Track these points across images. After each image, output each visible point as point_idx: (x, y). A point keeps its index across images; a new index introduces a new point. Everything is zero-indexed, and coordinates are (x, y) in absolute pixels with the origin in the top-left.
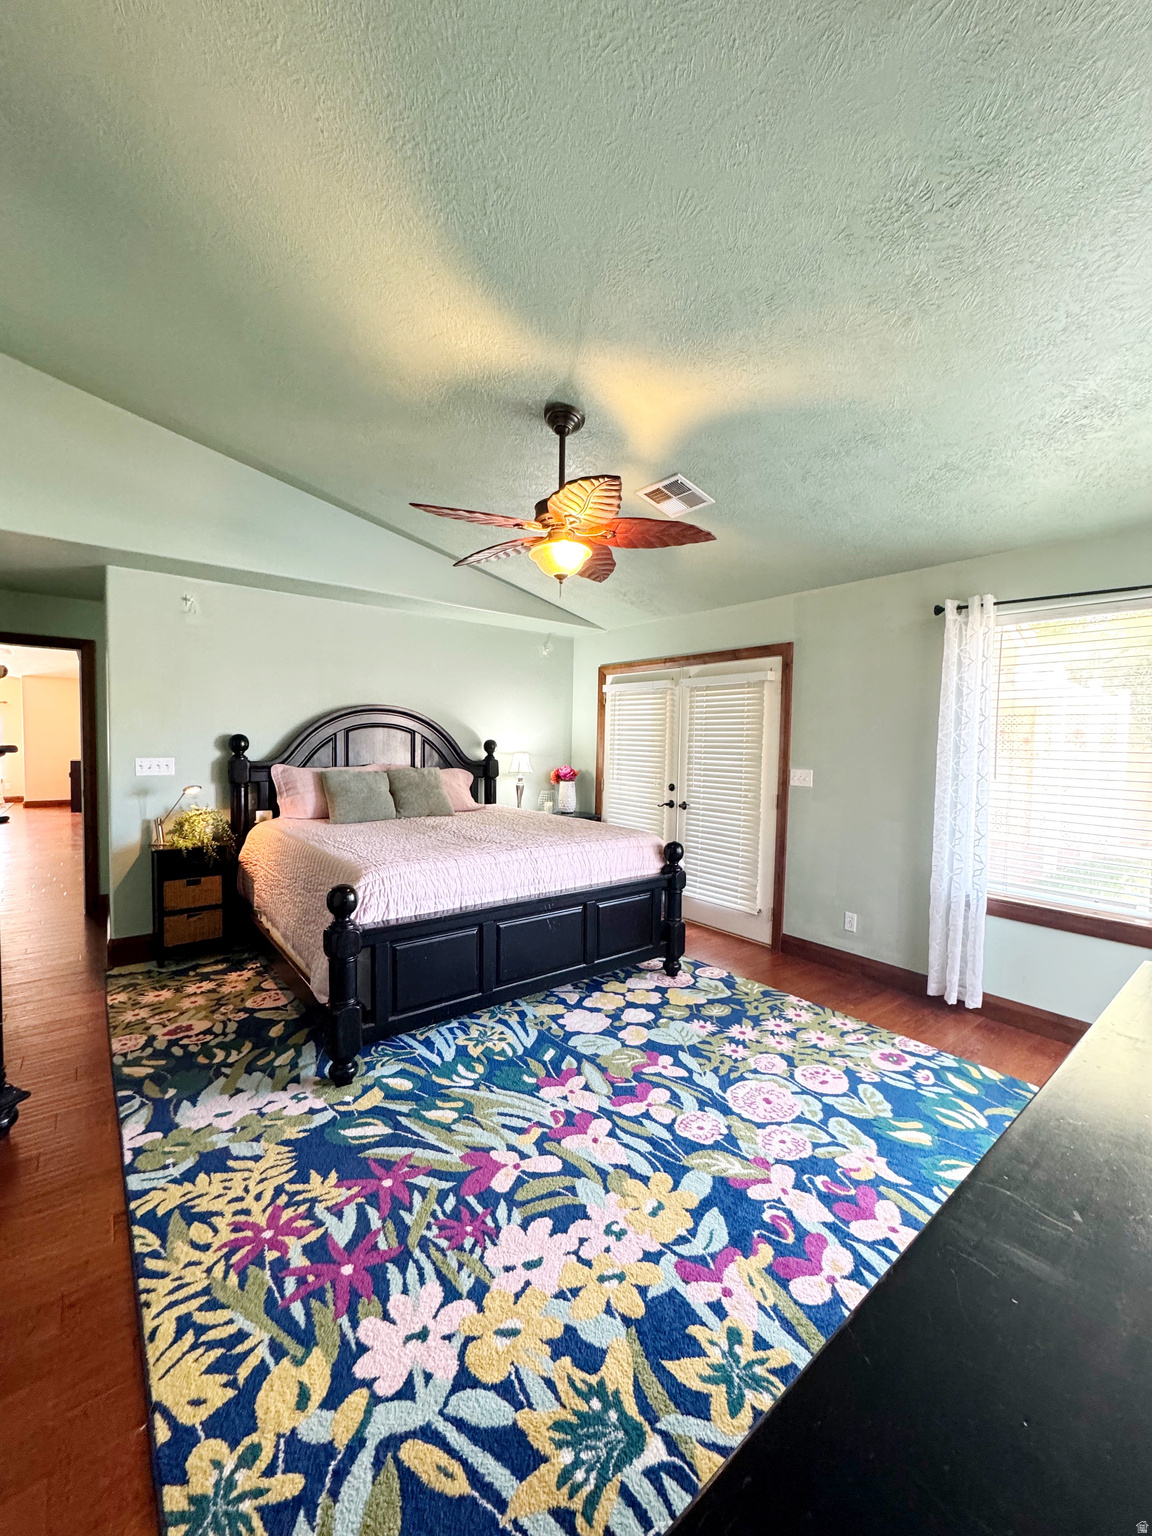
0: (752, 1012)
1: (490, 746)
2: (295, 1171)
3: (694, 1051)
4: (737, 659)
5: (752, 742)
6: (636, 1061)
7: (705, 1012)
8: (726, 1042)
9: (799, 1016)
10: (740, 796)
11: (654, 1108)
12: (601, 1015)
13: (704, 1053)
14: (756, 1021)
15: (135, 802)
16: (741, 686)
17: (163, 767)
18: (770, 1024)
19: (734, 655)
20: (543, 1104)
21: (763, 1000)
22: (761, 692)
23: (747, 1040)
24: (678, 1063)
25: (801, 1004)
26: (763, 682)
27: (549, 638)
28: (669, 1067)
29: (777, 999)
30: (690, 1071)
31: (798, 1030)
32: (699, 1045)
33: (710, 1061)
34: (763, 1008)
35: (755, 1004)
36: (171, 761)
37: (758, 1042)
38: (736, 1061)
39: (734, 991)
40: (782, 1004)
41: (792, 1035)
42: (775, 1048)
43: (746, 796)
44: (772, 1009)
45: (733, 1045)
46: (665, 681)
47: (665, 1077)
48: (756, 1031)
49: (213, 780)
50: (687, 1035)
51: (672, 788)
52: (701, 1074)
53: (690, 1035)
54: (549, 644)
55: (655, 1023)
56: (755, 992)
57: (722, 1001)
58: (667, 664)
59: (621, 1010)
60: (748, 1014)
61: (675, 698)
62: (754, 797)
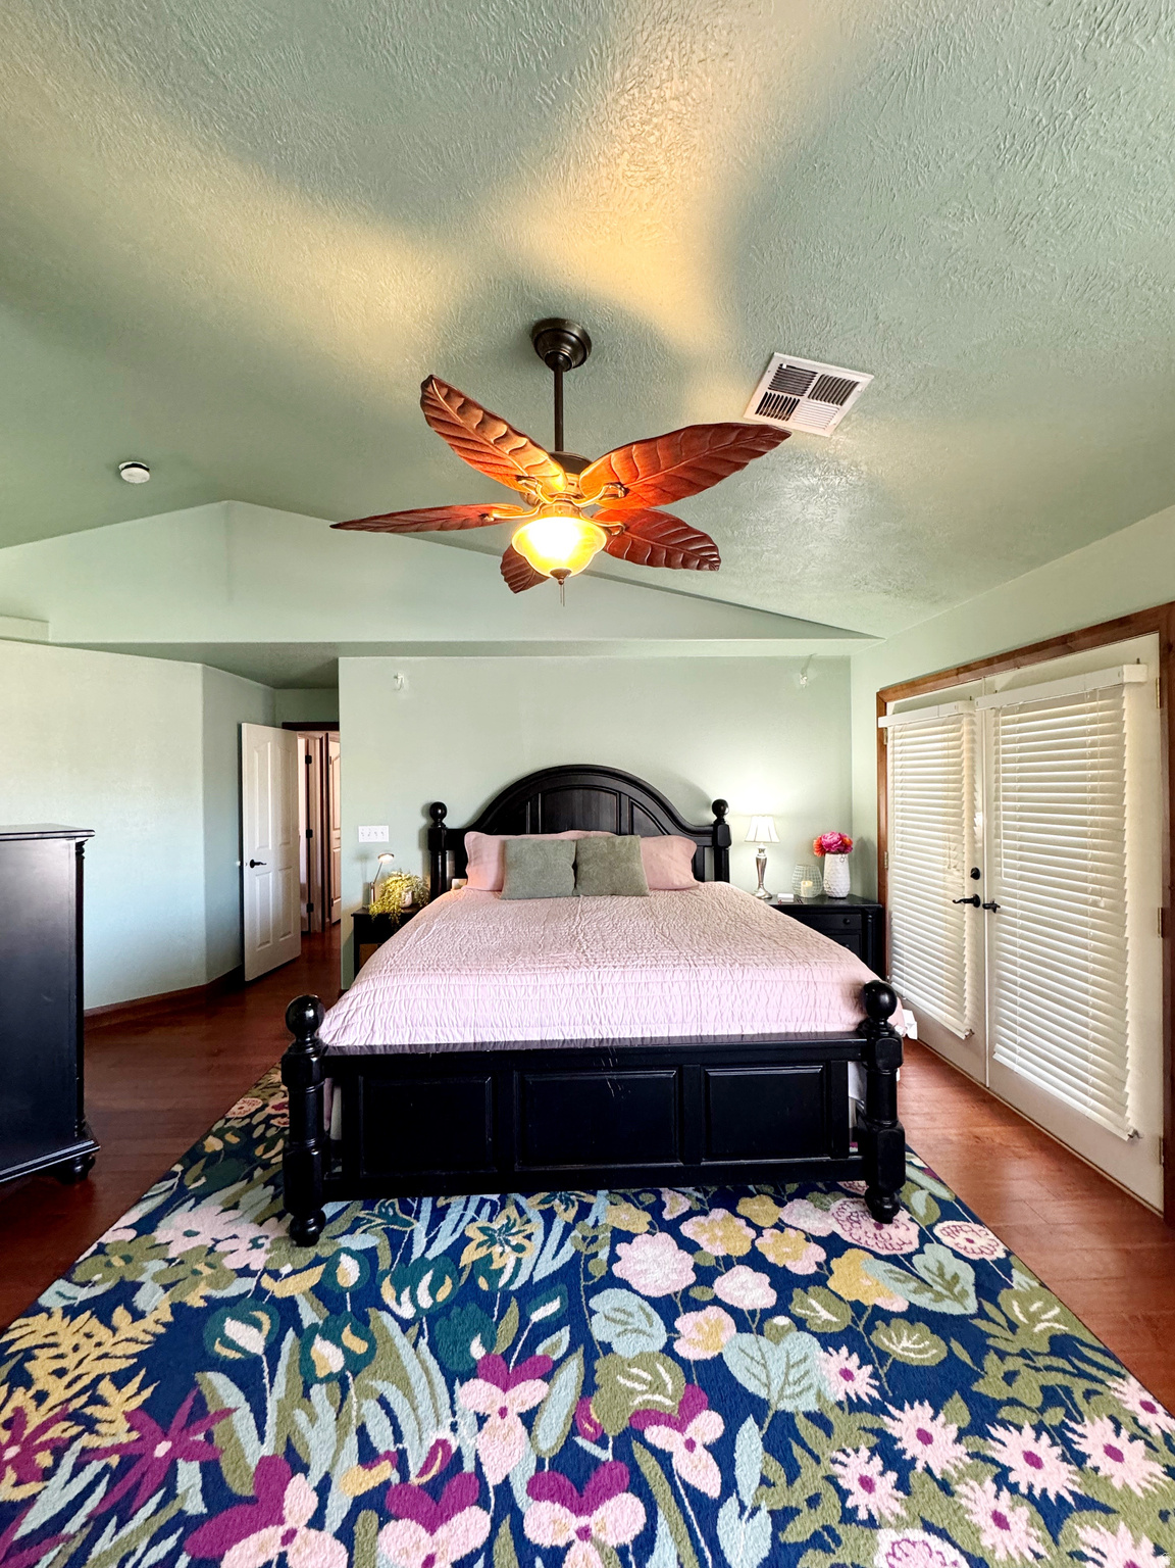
0: (990, 1386)
1: (719, 807)
2: (135, 1360)
3: (781, 1436)
4: (1072, 651)
5: (1104, 802)
6: (657, 1398)
7: (883, 1338)
8: (866, 1442)
9: (1114, 1454)
10: (1085, 902)
11: (587, 1546)
12: (688, 1260)
13: (797, 1451)
14: (983, 1418)
15: (358, 866)
16: (1079, 699)
17: (380, 834)
18: (1011, 1445)
19: (1065, 644)
20: (446, 1412)
21: (1041, 1362)
22: (1118, 707)
23: (920, 1466)
24: (723, 1452)
25: (1145, 1418)
26: (1122, 685)
27: (809, 662)
28: (699, 1449)
29: (1082, 1374)
30: (729, 1486)
31: (1085, 1503)
32: (801, 1423)
33: (790, 1481)
34: (1028, 1389)
35: (1016, 1364)
36: (386, 829)
37: (945, 1486)
38: (849, 1516)
39: (988, 1307)
40: (1088, 1394)
41: (1052, 1513)
42: (977, 1531)
43: (1095, 904)
44: (1051, 1396)
45: (878, 1462)
46: (955, 703)
47: (669, 1473)
48: (961, 1449)
49: (420, 846)
50: (797, 1382)
51: (976, 874)
52: (743, 1507)
53: (805, 1383)
54: (809, 670)
55: (762, 1321)
56: (1040, 1327)
57: (940, 1324)
58: (961, 676)
59: (728, 1262)
60: (979, 1387)
61: (976, 729)
62: (1112, 908)
